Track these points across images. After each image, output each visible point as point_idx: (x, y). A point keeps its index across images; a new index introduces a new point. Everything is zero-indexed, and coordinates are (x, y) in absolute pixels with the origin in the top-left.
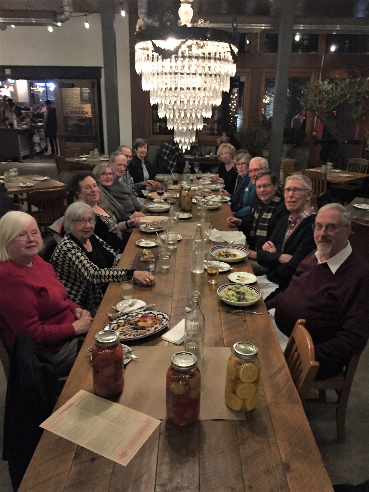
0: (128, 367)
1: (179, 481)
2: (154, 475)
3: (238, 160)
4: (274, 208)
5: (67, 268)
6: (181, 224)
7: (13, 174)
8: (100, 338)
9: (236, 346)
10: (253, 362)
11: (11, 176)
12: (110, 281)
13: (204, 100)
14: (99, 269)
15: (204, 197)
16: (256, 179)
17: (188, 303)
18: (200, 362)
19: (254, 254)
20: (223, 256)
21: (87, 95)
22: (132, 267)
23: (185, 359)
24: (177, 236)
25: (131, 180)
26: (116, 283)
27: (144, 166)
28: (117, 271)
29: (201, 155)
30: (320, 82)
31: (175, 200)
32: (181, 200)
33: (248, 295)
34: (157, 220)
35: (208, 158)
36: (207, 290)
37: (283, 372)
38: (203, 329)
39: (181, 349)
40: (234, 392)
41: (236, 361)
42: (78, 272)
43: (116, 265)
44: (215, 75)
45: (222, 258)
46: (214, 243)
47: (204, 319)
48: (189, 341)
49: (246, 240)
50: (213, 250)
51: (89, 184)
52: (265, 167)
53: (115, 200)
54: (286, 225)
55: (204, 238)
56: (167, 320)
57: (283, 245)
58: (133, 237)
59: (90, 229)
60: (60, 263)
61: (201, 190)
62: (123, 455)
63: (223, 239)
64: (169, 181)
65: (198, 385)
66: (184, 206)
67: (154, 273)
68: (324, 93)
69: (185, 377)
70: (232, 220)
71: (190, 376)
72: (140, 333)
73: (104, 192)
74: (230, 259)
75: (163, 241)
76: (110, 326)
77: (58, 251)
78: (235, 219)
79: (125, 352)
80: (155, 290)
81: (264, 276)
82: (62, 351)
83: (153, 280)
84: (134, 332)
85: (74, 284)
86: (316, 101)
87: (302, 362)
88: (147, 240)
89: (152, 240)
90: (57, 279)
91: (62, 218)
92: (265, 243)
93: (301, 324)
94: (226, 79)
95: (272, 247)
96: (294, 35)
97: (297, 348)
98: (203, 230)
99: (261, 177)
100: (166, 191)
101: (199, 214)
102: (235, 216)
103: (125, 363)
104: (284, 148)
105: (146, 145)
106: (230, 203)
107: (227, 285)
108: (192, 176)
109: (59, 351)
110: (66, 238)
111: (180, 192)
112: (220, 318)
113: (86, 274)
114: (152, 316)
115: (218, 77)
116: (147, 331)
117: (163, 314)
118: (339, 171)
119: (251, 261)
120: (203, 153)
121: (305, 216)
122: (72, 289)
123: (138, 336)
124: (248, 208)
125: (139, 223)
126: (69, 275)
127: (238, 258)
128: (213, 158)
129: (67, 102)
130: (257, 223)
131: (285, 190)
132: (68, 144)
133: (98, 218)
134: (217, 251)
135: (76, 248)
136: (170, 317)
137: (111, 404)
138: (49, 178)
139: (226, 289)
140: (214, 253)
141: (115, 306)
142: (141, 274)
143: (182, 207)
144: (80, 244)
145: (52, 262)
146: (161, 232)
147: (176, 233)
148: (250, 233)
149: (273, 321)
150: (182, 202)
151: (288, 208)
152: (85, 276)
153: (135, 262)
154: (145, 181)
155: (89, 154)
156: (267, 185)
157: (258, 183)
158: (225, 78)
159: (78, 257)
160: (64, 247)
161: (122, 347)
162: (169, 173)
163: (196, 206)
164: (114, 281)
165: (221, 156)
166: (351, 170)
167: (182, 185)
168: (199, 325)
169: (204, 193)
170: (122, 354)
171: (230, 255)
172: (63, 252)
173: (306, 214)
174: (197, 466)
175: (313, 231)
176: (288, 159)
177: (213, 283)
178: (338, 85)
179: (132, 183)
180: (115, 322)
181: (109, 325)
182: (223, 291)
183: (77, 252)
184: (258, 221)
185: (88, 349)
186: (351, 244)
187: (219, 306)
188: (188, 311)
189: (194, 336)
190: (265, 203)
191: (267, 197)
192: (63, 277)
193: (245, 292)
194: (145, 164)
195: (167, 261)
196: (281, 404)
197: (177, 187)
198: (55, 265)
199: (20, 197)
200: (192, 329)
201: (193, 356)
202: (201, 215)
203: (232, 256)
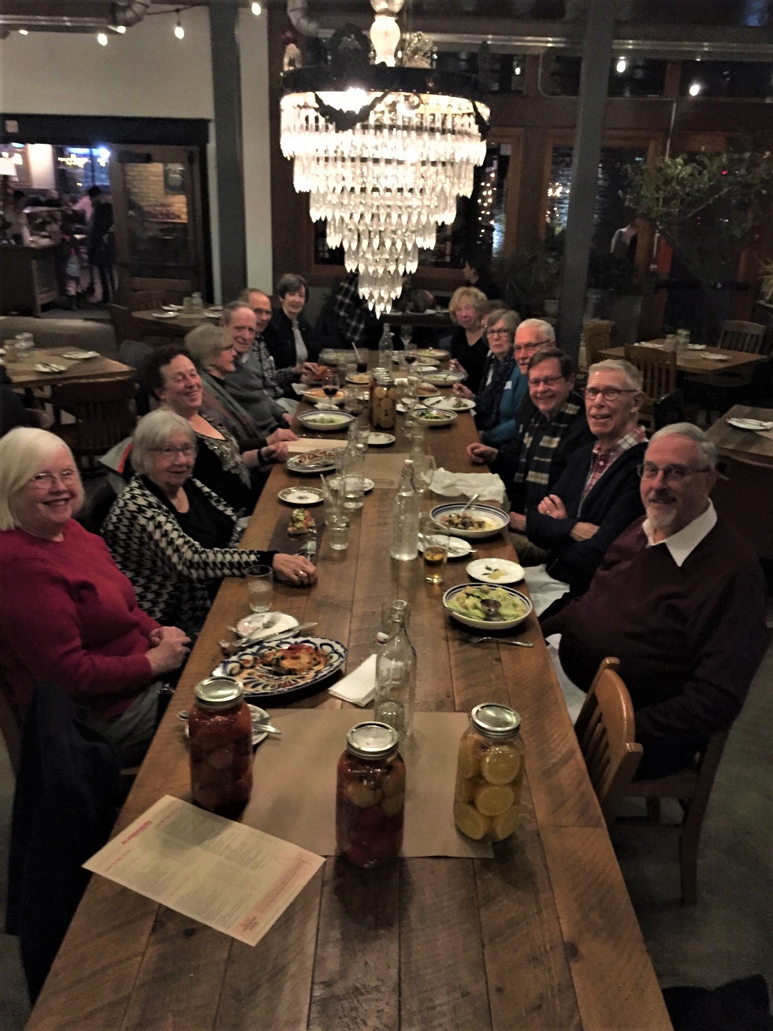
0: (261, 751)
1: (360, 975)
2: (310, 963)
3: (492, 323)
4: (565, 428)
5: (135, 547)
6: (373, 457)
7: (24, 345)
8: (206, 693)
9: (478, 711)
10: (510, 745)
11: (19, 350)
12: (224, 576)
13: (420, 214)
14: (203, 549)
15: (422, 399)
16: (530, 366)
17: (382, 622)
18: (406, 742)
19: (521, 520)
20: (456, 526)
21: (178, 176)
22: (270, 546)
23: (375, 737)
24: (363, 483)
25: (270, 362)
26: (236, 580)
27: (297, 333)
28: (240, 554)
29: (416, 309)
30: (667, 160)
31: (361, 407)
32: (374, 406)
33: (507, 607)
34: (322, 449)
35: (431, 315)
36: (422, 596)
37: (572, 762)
38: (412, 676)
39: (367, 716)
40: (472, 803)
41: (477, 741)
42: (160, 554)
43: (238, 541)
44: (444, 164)
45: (453, 530)
46: (440, 498)
47: (415, 654)
48: (384, 700)
49: (507, 491)
50: (436, 512)
51: (182, 370)
52: (548, 341)
53: (236, 404)
54: (588, 463)
55: (419, 489)
56: (340, 655)
57: (581, 506)
58: (274, 481)
59: (185, 468)
60: (123, 537)
61: (415, 385)
62: (250, 924)
63: (458, 490)
64: (350, 365)
65: (401, 788)
66: (380, 419)
67: (314, 559)
68: (674, 183)
69: (375, 773)
70: (477, 451)
71: (386, 771)
72: (285, 683)
73: (214, 387)
74: (472, 531)
75: (335, 493)
76: (225, 667)
77: (118, 511)
78: (483, 448)
79: (254, 720)
80: (317, 593)
81: (541, 567)
82: (127, 716)
83: (313, 575)
84: (274, 681)
85: (150, 580)
86: (658, 199)
87: (610, 743)
88: (302, 489)
89: (312, 490)
90: (116, 567)
91: (127, 442)
92: (542, 499)
93: (611, 667)
94: (466, 169)
95: (559, 506)
96: (614, 62)
97: (601, 715)
98: (415, 471)
99: (540, 361)
100: (341, 387)
101: (409, 436)
102: (486, 442)
103: (254, 743)
104: (589, 295)
105: (303, 290)
106: (473, 413)
107: (465, 586)
108: (396, 355)
109: (119, 716)
110: (134, 484)
111: (372, 389)
112: (449, 653)
113: (175, 559)
114: (310, 647)
115: (449, 167)
116: (299, 678)
117: (333, 643)
118: (703, 347)
119: (513, 535)
120: (421, 304)
121: (625, 446)
122: (146, 588)
123: (281, 689)
124: (512, 423)
125: (284, 455)
126: (141, 560)
127: (487, 529)
128: (441, 315)
129: (135, 190)
130: (529, 457)
131: (587, 391)
132: (137, 280)
133: (201, 442)
134: (446, 514)
135: (156, 506)
136: (346, 651)
137: (227, 825)
138: (98, 354)
139: (461, 594)
140: (438, 520)
141: (235, 626)
142: (289, 561)
143: (375, 422)
144: (164, 496)
145: (105, 533)
146: (332, 473)
147: (362, 476)
148: (514, 475)
149: (556, 660)
150: (376, 411)
151: (593, 429)
152: (174, 564)
153: (276, 534)
154: (298, 365)
155: (180, 303)
156: (552, 379)
157: (534, 374)
158: (464, 167)
159: (159, 526)
160: (130, 503)
161: (248, 711)
162: (348, 347)
163: (405, 420)
164: (233, 575)
165: (457, 313)
166: (728, 347)
167: (376, 374)
168: (404, 668)
169: (421, 391)
170: (249, 723)
171: (472, 524)
172: (128, 515)
173: (628, 441)
174: (394, 947)
175: (638, 480)
176: (597, 321)
177: (435, 581)
178: (705, 167)
179: (272, 368)
180: (234, 658)
181: (222, 664)
182: (454, 598)
183: (156, 514)
184: (530, 454)
185: (181, 713)
186: (716, 507)
187: (446, 628)
188: (382, 640)
189: (394, 689)
190: (547, 416)
191: (552, 404)
192: (129, 564)
193: (499, 600)
194: (300, 328)
195: (340, 534)
196: (564, 827)
197: (365, 378)
198: (112, 540)
199: (37, 393)
200: (391, 674)
201: (390, 731)
202: (412, 438)
203: (476, 525)
